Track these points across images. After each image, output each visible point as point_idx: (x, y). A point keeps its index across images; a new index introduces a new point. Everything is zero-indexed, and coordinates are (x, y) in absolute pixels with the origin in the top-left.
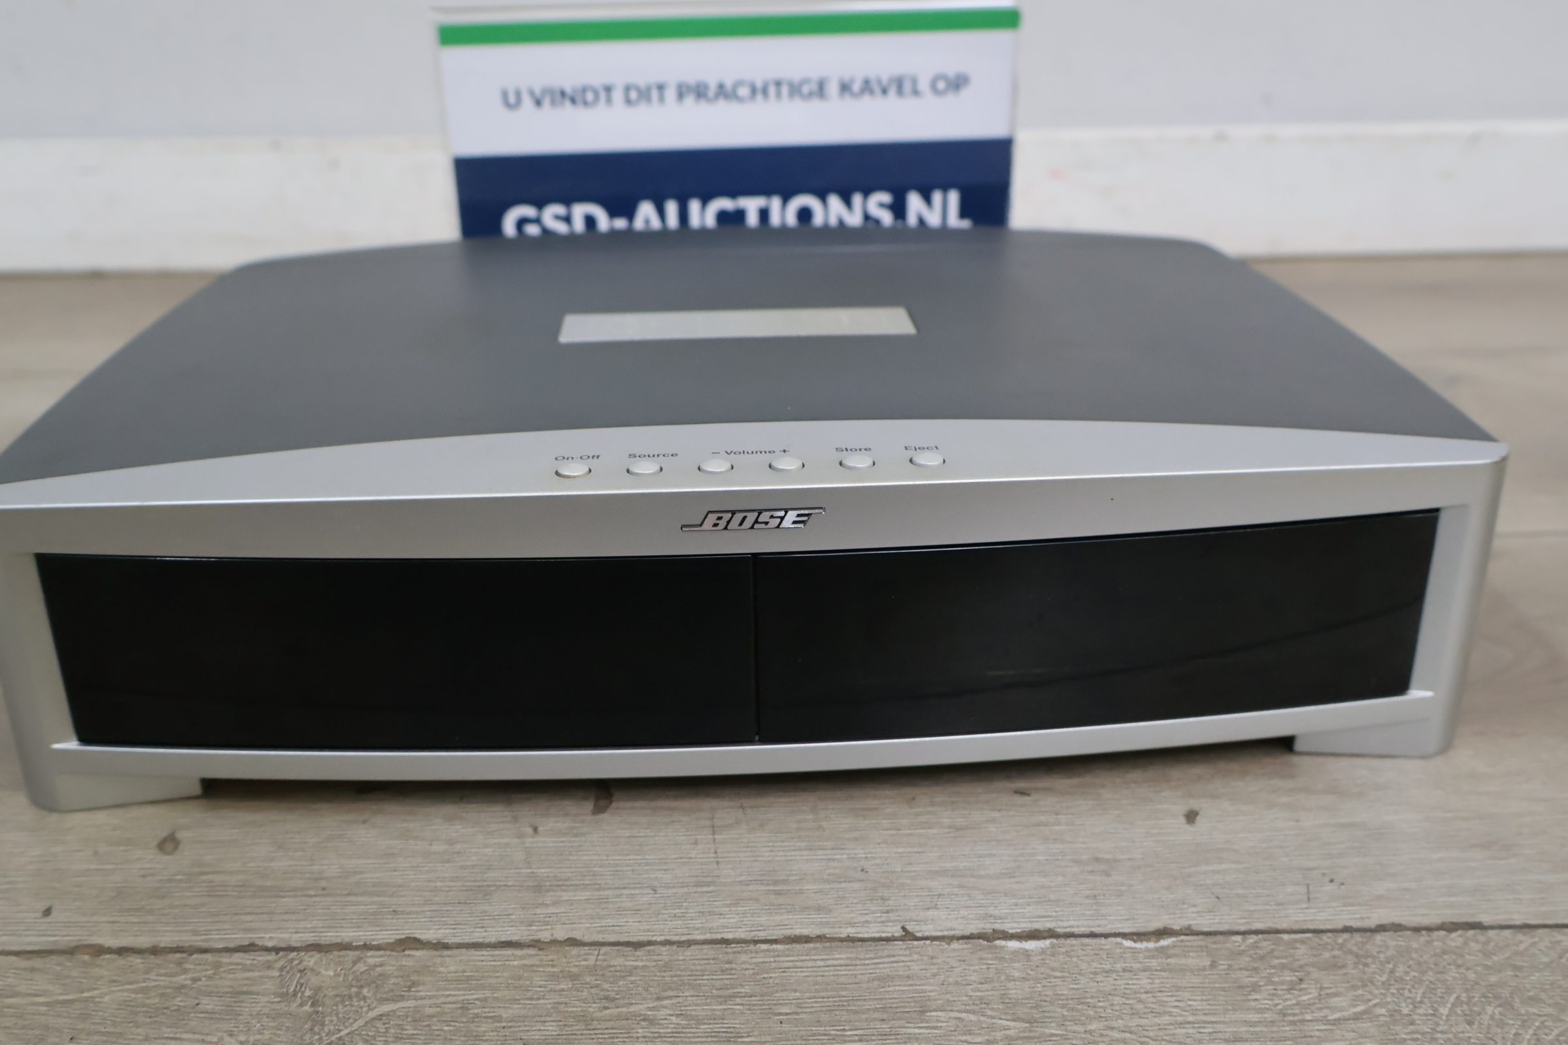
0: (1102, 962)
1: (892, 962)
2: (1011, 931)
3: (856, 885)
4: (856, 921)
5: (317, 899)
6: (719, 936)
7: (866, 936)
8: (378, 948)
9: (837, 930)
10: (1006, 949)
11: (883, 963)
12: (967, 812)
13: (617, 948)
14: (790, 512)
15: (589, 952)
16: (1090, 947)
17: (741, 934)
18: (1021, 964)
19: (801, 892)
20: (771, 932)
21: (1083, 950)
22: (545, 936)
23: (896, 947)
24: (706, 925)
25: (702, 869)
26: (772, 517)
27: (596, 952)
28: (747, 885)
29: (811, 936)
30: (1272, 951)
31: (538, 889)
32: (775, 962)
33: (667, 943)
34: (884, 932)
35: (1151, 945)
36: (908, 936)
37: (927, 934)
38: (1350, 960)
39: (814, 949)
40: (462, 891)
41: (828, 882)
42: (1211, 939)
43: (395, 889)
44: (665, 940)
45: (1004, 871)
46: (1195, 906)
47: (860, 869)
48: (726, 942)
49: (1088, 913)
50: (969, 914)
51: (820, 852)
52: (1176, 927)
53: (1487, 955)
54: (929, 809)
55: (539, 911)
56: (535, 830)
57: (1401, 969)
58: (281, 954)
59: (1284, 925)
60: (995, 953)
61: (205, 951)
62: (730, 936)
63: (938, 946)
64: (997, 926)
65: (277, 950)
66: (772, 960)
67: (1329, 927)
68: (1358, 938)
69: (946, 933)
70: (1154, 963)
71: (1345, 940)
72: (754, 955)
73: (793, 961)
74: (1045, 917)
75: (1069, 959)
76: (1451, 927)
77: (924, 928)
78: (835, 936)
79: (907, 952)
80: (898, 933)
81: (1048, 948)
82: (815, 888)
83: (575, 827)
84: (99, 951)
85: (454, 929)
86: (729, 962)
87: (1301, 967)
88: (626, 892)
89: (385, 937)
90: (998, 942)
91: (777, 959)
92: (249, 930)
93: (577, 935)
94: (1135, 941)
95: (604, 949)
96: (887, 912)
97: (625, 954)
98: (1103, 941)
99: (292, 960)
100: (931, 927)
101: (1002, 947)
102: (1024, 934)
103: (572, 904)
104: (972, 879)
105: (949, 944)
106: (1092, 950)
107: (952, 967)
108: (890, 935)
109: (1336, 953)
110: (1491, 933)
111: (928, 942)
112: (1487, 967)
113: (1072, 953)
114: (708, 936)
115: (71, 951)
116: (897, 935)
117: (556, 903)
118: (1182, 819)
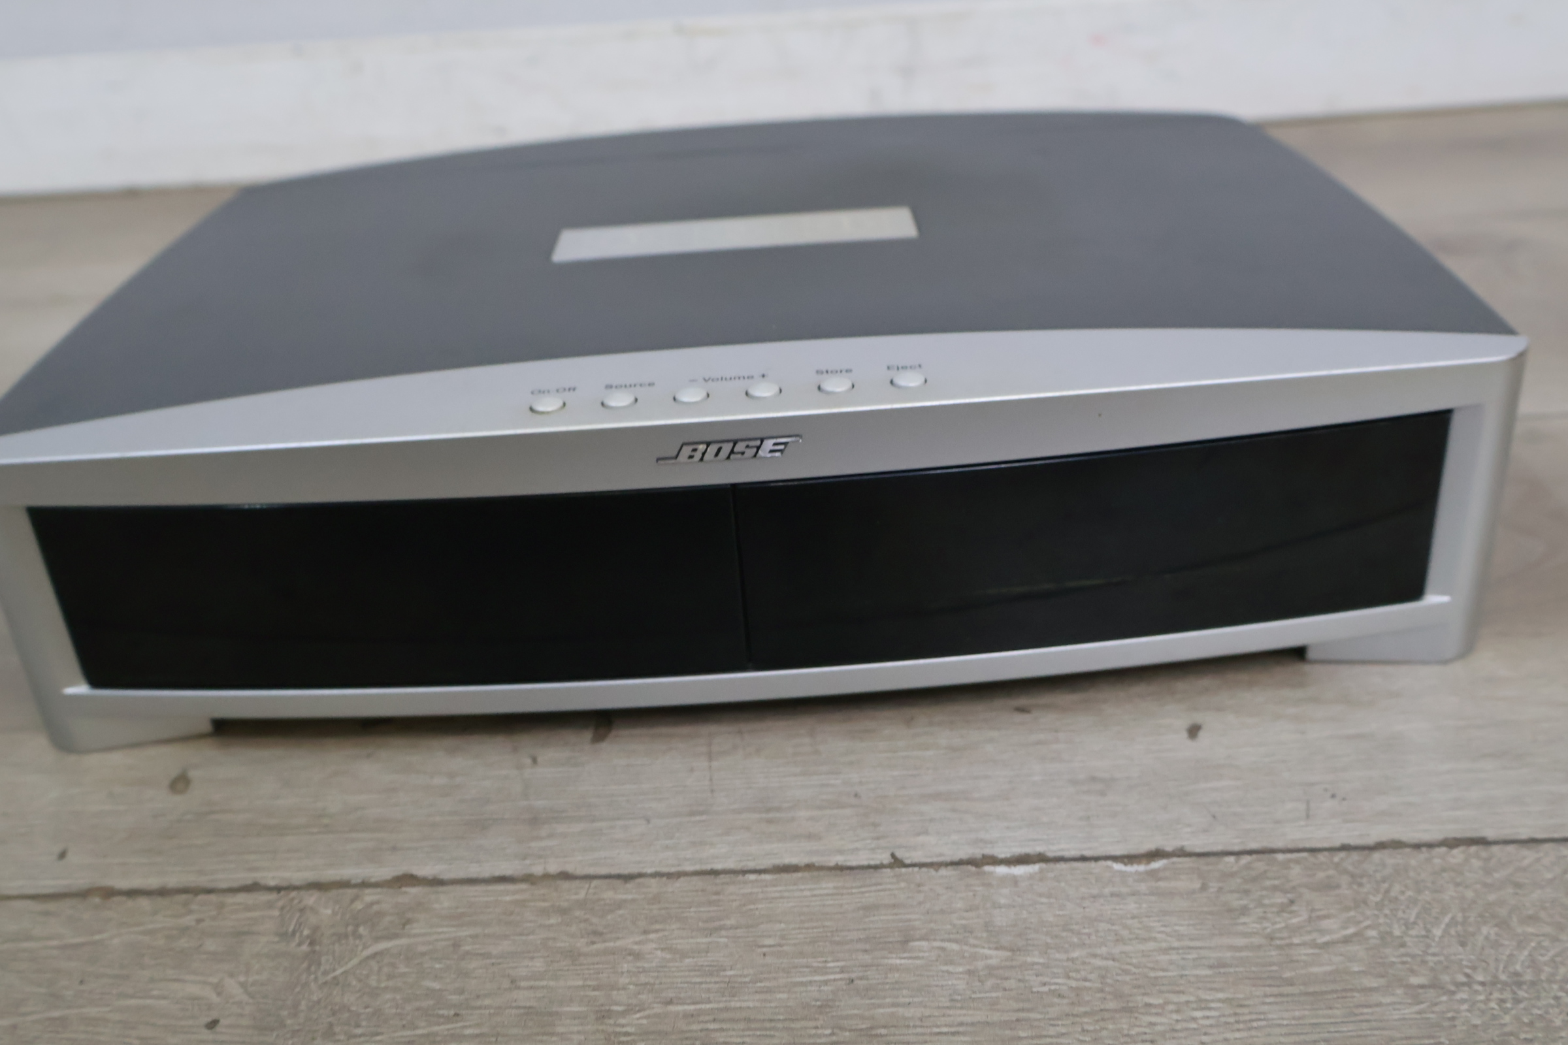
0: (1091, 886)
1: (879, 891)
2: (1000, 856)
3: (848, 811)
4: (845, 848)
5: (320, 836)
6: (708, 867)
7: (855, 864)
8: (376, 885)
9: (826, 858)
10: (994, 874)
11: (870, 892)
13: (607, 881)
14: (765, 442)
15: (580, 885)
16: (1078, 872)
17: (730, 864)
18: (1008, 890)
19: (793, 819)
20: (760, 861)
21: (1072, 874)
22: (538, 870)
23: (884, 875)
24: (696, 856)
25: (696, 797)
26: (747, 447)
27: (587, 886)
28: (740, 813)
29: (800, 865)
30: (1265, 872)
31: (535, 820)
32: (762, 892)
33: (657, 875)
34: (873, 859)
35: (1141, 868)
36: (897, 863)
37: (916, 860)
38: (1345, 880)
39: (802, 878)
40: (460, 825)
41: (820, 808)
42: (1202, 860)
43: (395, 825)
44: (656, 872)
45: (998, 793)
46: (1189, 825)
47: (854, 794)
48: (714, 873)
49: (1080, 835)
50: (959, 839)
51: (815, 777)
52: (1169, 849)
53: (1488, 871)
54: (927, 729)
55: (533, 844)
56: (535, 760)
57: (1397, 888)
58: (283, 893)
59: (1279, 844)
60: (983, 879)
61: (210, 891)
62: (719, 866)
63: (926, 872)
64: (988, 851)
65: (278, 889)
66: (759, 890)
67: (1326, 845)
68: (1355, 856)
69: (935, 859)
70: (1143, 887)
71: (1342, 859)
72: (742, 886)
73: (781, 891)
74: (1034, 840)
75: (1057, 884)
76: (1451, 843)
77: (914, 854)
78: (824, 864)
79: (894, 880)
80: (886, 858)
81: (1036, 874)
82: (807, 814)
83: (573, 757)
84: (109, 893)
85: (451, 864)
86: (717, 893)
87: (1294, 888)
88: (619, 823)
89: (384, 874)
90: (987, 868)
91: (765, 889)
92: (252, 870)
93: (570, 868)
94: (1126, 864)
95: (595, 883)
96: (878, 838)
97: (615, 887)
98: (1093, 864)
99: (292, 899)
100: (920, 853)
101: (991, 873)
102: (1014, 859)
103: (566, 837)
104: (965, 803)
105: (937, 870)
106: (1081, 874)
107: (938, 895)
108: (878, 862)
109: (1331, 872)
110: (1495, 849)
111: (916, 869)
112: (1485, 885)
113: (1061, 878)
114: (697, 867)
115: (83, 894)
116: (886, 862)
117: (551, 836)
118: (1184, 734)
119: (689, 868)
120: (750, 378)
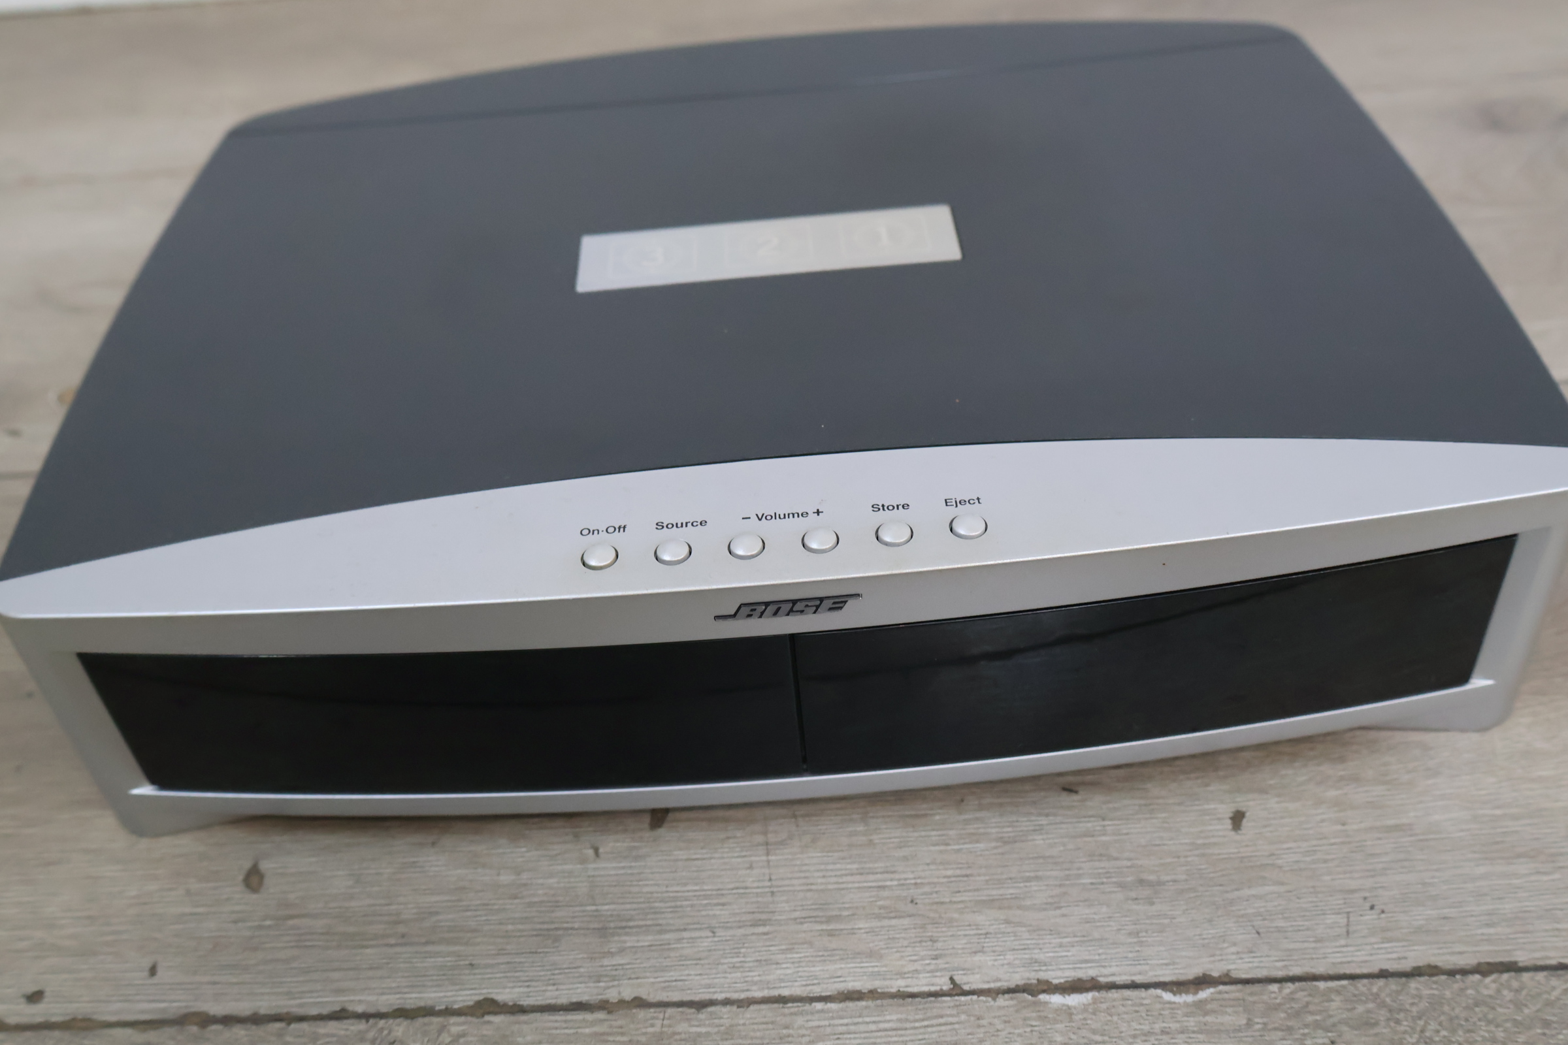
0: (1142, 1021)
1: (940, 1025)
2: (1055, 981)
3: (906, 922)
4: (906, 970)
5: (398, 949)
6: (775, 993)
7: (915, 990)
8: (459, 1013)
9: (887, 983)
10: (1050, 1006)
11: (932, 1026)
12: (1015, 819)
13: (680, 1009)
14: (825, 602)
15: (655, 1015)
16: (1130, 1002)
17: (797, 990)
18: (1063, 1025)
19: (852, 932)
20: (825, 986)
21: (1123, 1005)
22: (612, 995)
23: (945, 1005)
24: (763, 978)
25: (758, 902)
26: (807, 606)
27: (661, 1016)
28: (802, 923)
29: (863, 991)
30: (1308, 1004)
31: (603, 932)
32: (829, 1025)
33: (727, 1002)
34: (933, 985)
35: (1189, 998)
36: (957, 990)
37: (974, 986)
38: (1383, 1014)
39: (866, 1007)
40: (533, 936)
41: (879, 917)
42: (1249, 988)
43: (469, 935)
44: (726, 999)
45: (1050, 900)
46: (1235, 944)
47: (910, 899)
48: (782, 1000)
49: (1130, 955)
50: (1014, 959)
51: (872, 877)
52: (1215, 974)
53: (1519, 1005)
54: (978, 815)
55: (606, 962)
56: (596, 851)
57: (1433, 1025)
58: (372, 1021)
59: (1320, 969)
60: (1039, 1011)
61: (302, 1019)
62: (786, 992)
63: (985, 1002)
64: (1043, 976)
65: (366, 1016)
66: (827, 1023)
67: (1365, 971)
68: (1393, 985)
69: (992, 985)
70: (1191, 1022)
71: (1380, 989)
72: (809, 1017)
73: (847, 1025)
74: (1086, 961)
75: (1109, 1018)
76: (1485, 969)
77: (971, 978)
78: (886, 990)
79: (955, 1012)
80: (947, 987)
81: (1090, 1004)
82: (867, 926)
83: (635, 847)
84: (205, 1020)
85: (528, 986)
86: (787, 1027)
87: (1334, 1025)
88: (686, 935)
89: (465, 998)
90: (1043, 997)
91: (832, 1022)
92: (339, 991)
93: (643, 993)
94: (1175, 994)
95: (670, 1011)
96: (936, 958)
97: (689, 1017)
98: (1142, 993)
99: (382, 1029)
100: (978, 976)
101: (1046, 1003)
102: (1067, 985)
103: (636, 953)
104: (1019, 912)
105: (994, 999)
106: (1132, 1005)
107: (998, 1031)
108: (937, 988)
109: (1371, 1005)
110: (1526, 976)
111: (975, 997)
112: (1516, 1023)
113: (1113, 1010)
114: (766, 993)
115: (181, 1021)
116: (945, 988)
117: (622, 951)
118: (1228, 824)
119: (758, 994)
120: (804, 514)
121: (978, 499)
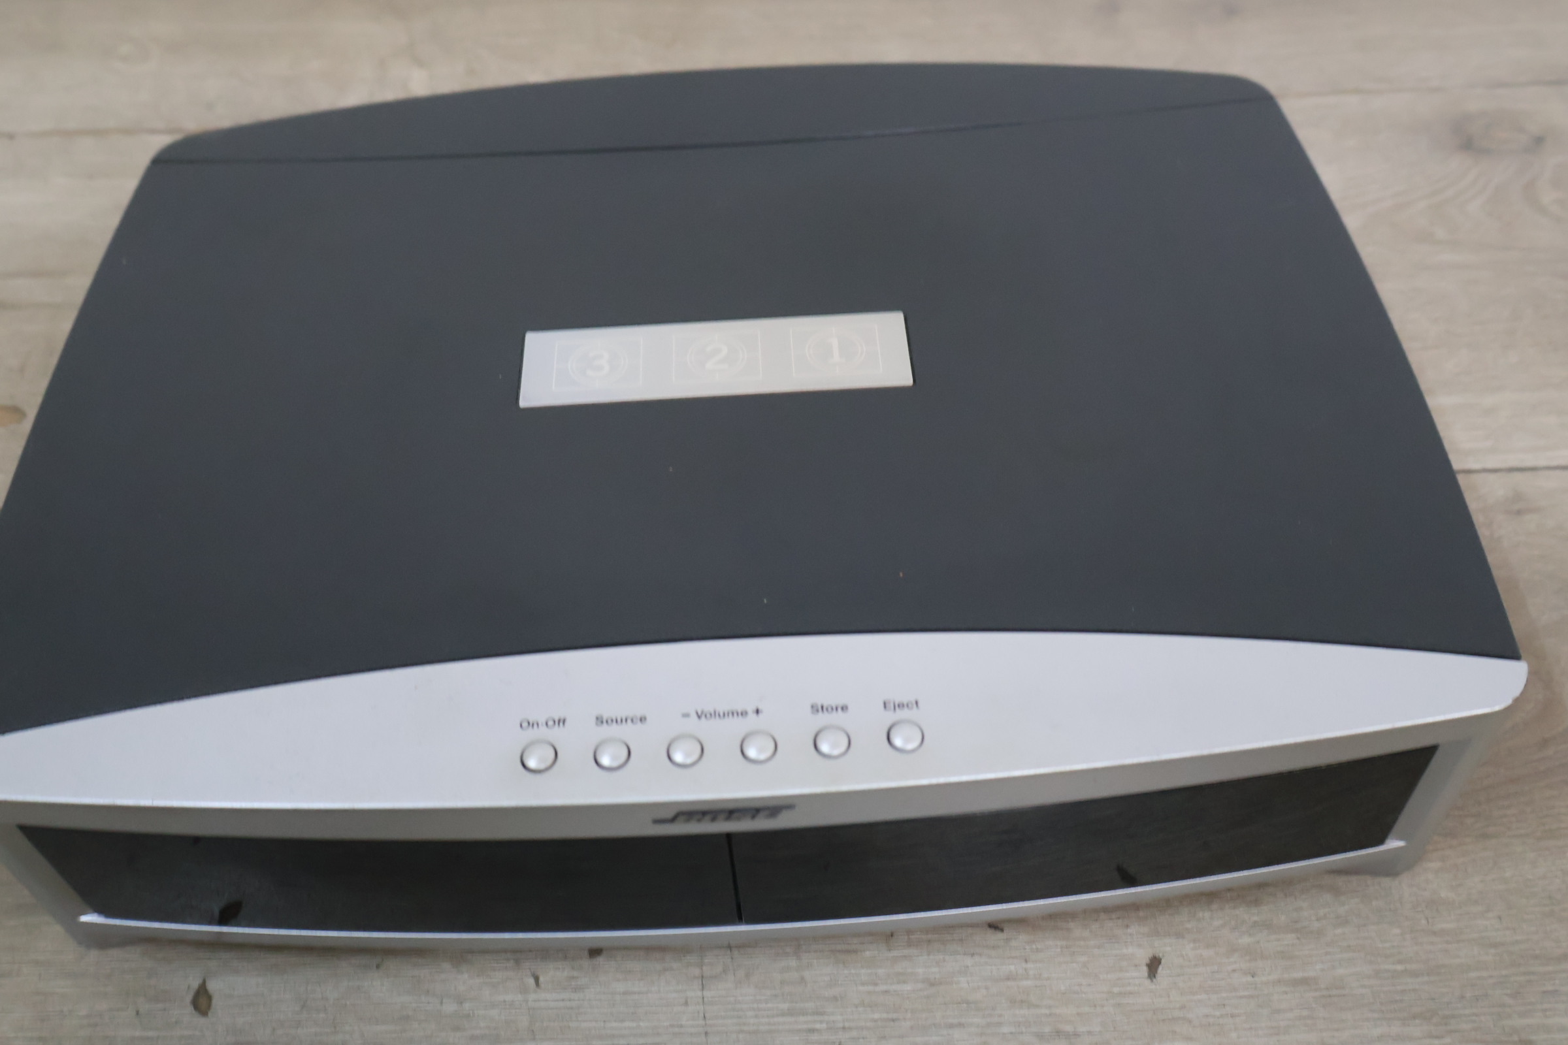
54: (906, 952)
56: (537, 979)
83: (573, 978)
118: (1145, 969)
120: (744, 714)
121: (917, 703)
